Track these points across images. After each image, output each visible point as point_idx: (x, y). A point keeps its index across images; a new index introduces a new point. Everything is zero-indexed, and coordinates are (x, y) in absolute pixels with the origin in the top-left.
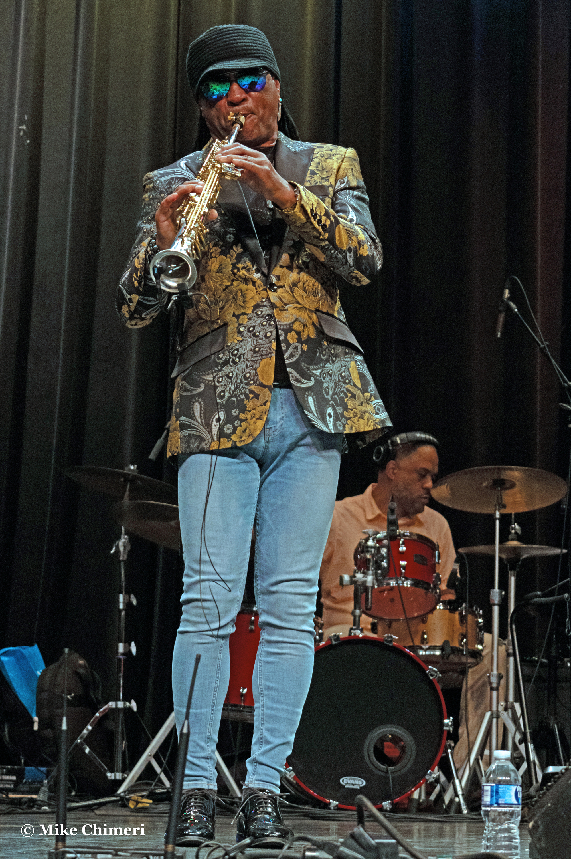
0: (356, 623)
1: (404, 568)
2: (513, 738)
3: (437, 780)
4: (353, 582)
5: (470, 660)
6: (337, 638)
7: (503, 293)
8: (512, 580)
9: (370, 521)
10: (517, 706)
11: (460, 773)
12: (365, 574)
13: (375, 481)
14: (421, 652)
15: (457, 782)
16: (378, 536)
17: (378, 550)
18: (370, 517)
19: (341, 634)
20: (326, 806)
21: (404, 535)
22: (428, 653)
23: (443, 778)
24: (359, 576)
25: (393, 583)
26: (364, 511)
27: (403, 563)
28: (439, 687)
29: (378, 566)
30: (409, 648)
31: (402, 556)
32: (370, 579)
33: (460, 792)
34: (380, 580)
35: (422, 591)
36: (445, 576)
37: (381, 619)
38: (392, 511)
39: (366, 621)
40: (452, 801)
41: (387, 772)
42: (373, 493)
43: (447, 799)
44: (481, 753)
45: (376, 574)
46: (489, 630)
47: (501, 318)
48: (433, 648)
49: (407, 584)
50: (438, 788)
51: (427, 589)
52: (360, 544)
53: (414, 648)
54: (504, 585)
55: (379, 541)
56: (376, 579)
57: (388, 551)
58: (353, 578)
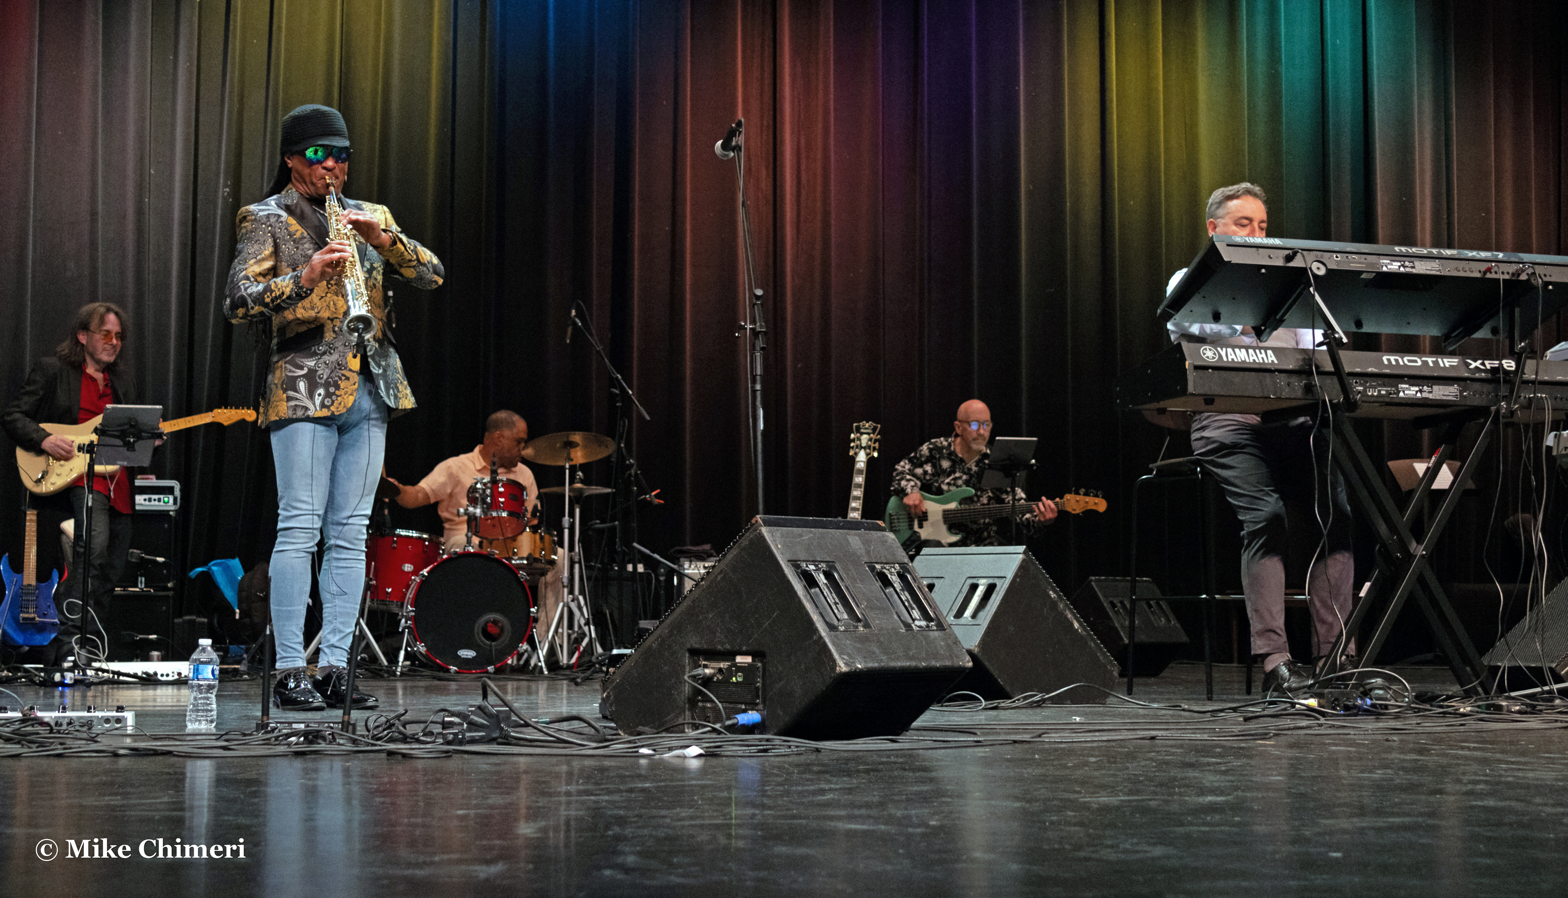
0: (469, 542)
1: (503, 503)
2: (579, 621)
3: (526, 651)
4: (466, 513)
5: (548, 566)
6: (456, 553)
7: (570, 312)
8: (577, 511)
9: (479, 471)
10: (581, 598)
11: (542, 645)
12: (475, 507)
13: (482, 443)
14: (513, 562)
15: (540, 651)
16: (484, 481)
17: (484, 491)
18: (479, 467)
19: (458, 550)
20: (448, 670)
21: (502, 480)
22: (518, 562)
23: (529, 649)
24: (471, 509)
25: (494, 514)
26: (474, 464)
27: (502, 500)
28: (526, 585)
29: (484, 502)
30: (506, 559)
31: (501, 495)
32: (478, 511)
33: (542, 659)
34: (486, 511)
35: (515, 520)
36: (530, 508)
37: (486, 538)
38: (494, 464)
39: (476, 540)
40: (536, 665)
41: (491, 646)
42: (480, 452)
43: (533, 663)
44: (556, 631)
45: (483, 508)
46: (562, 546)
47: (570, 330)
48: (522, 559)
49: (504, 514)
50: (526, 655)
51: (518, 518)
52: (471, 487)
53: (509, 559)
54: (572, 515)
55: (485, 484)
56: (483, 511)
57: (492, 492)
58: (466, 510)
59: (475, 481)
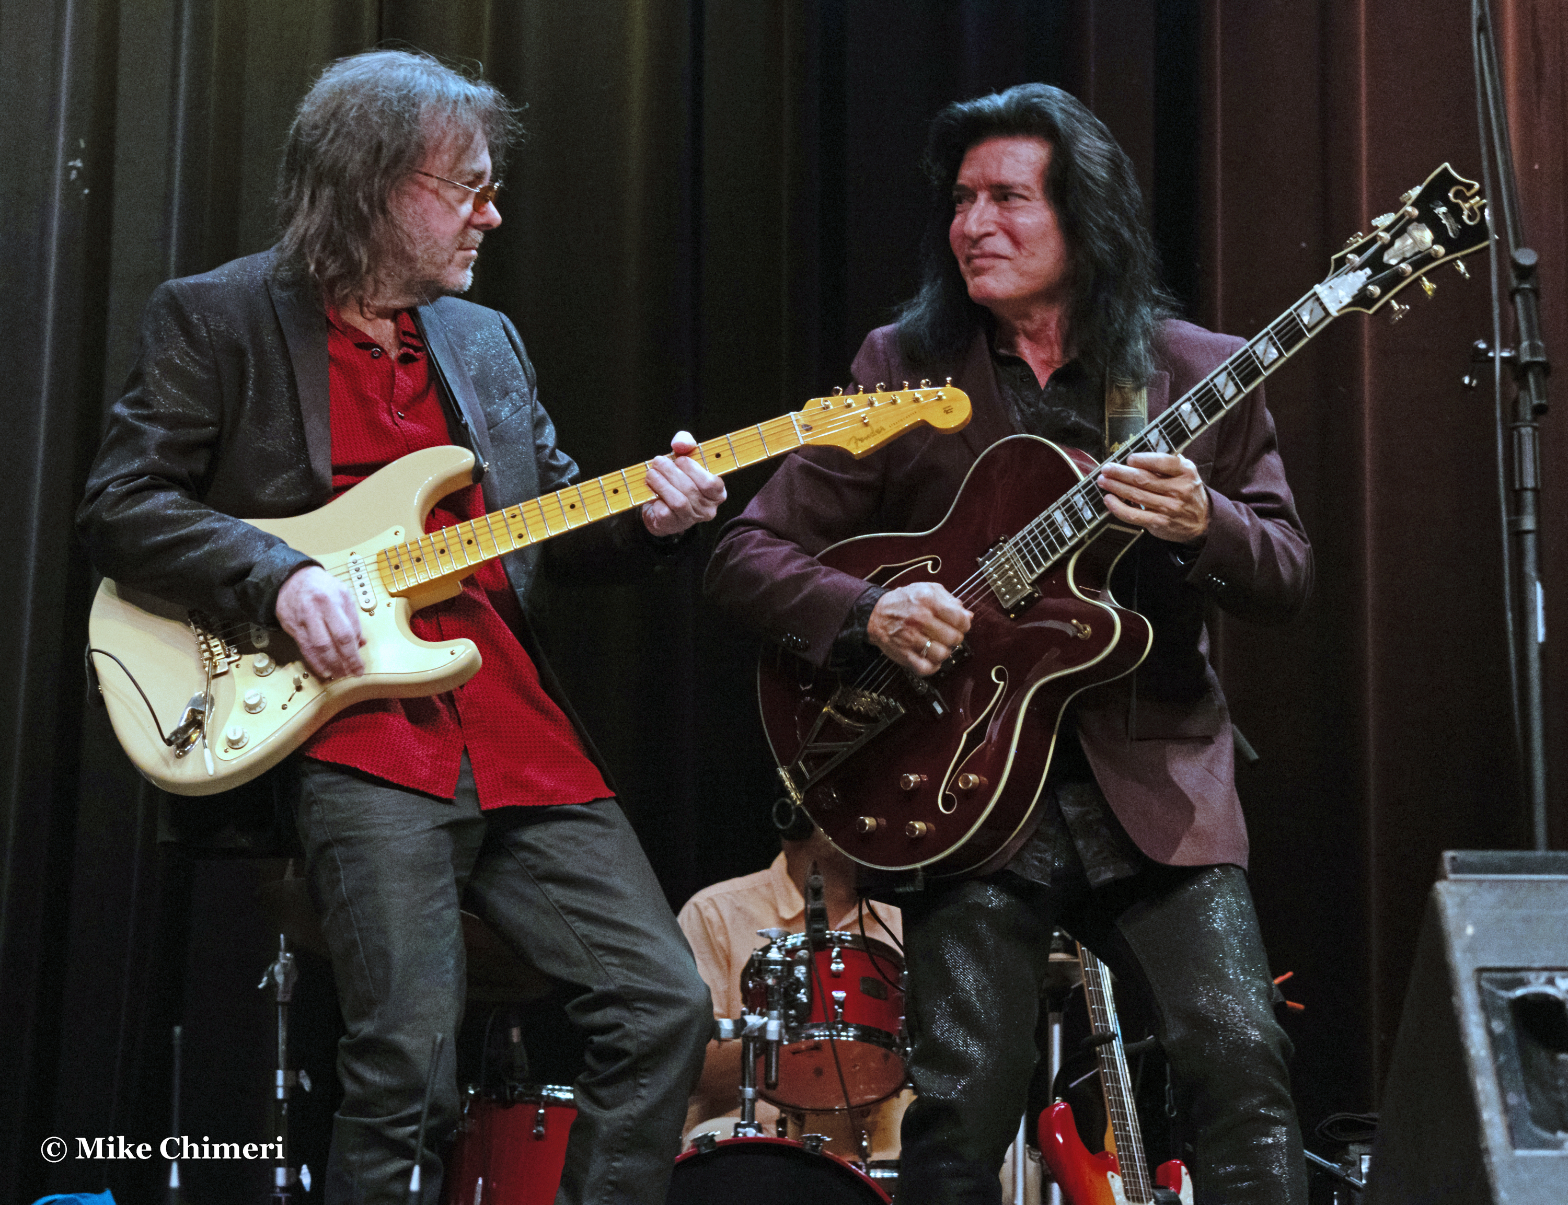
0: (747, 1114)
1: (841, 1004)
4: (740, 1031)
6: (710, 1141)
12: (764, 1016)
16: (791, 943)
17: (789, 967)
24: (753, 1020)
25: (820, 1034)
27: (839, 995)
29: (791, 1002)
31: (837, 980)
32: (773, 1027)
34: (793, 1028)
35: (878, 1051)
37: (796, 1104)
38: (818, 898)
45: (785, 1017)
49: (849, 1035)
51: (886, 1046)
52: (751, 962)
55: (792, 952)
56: (786, 1027)
57: (809, 972)
58: (740, 1024)
59: (765, 942)
